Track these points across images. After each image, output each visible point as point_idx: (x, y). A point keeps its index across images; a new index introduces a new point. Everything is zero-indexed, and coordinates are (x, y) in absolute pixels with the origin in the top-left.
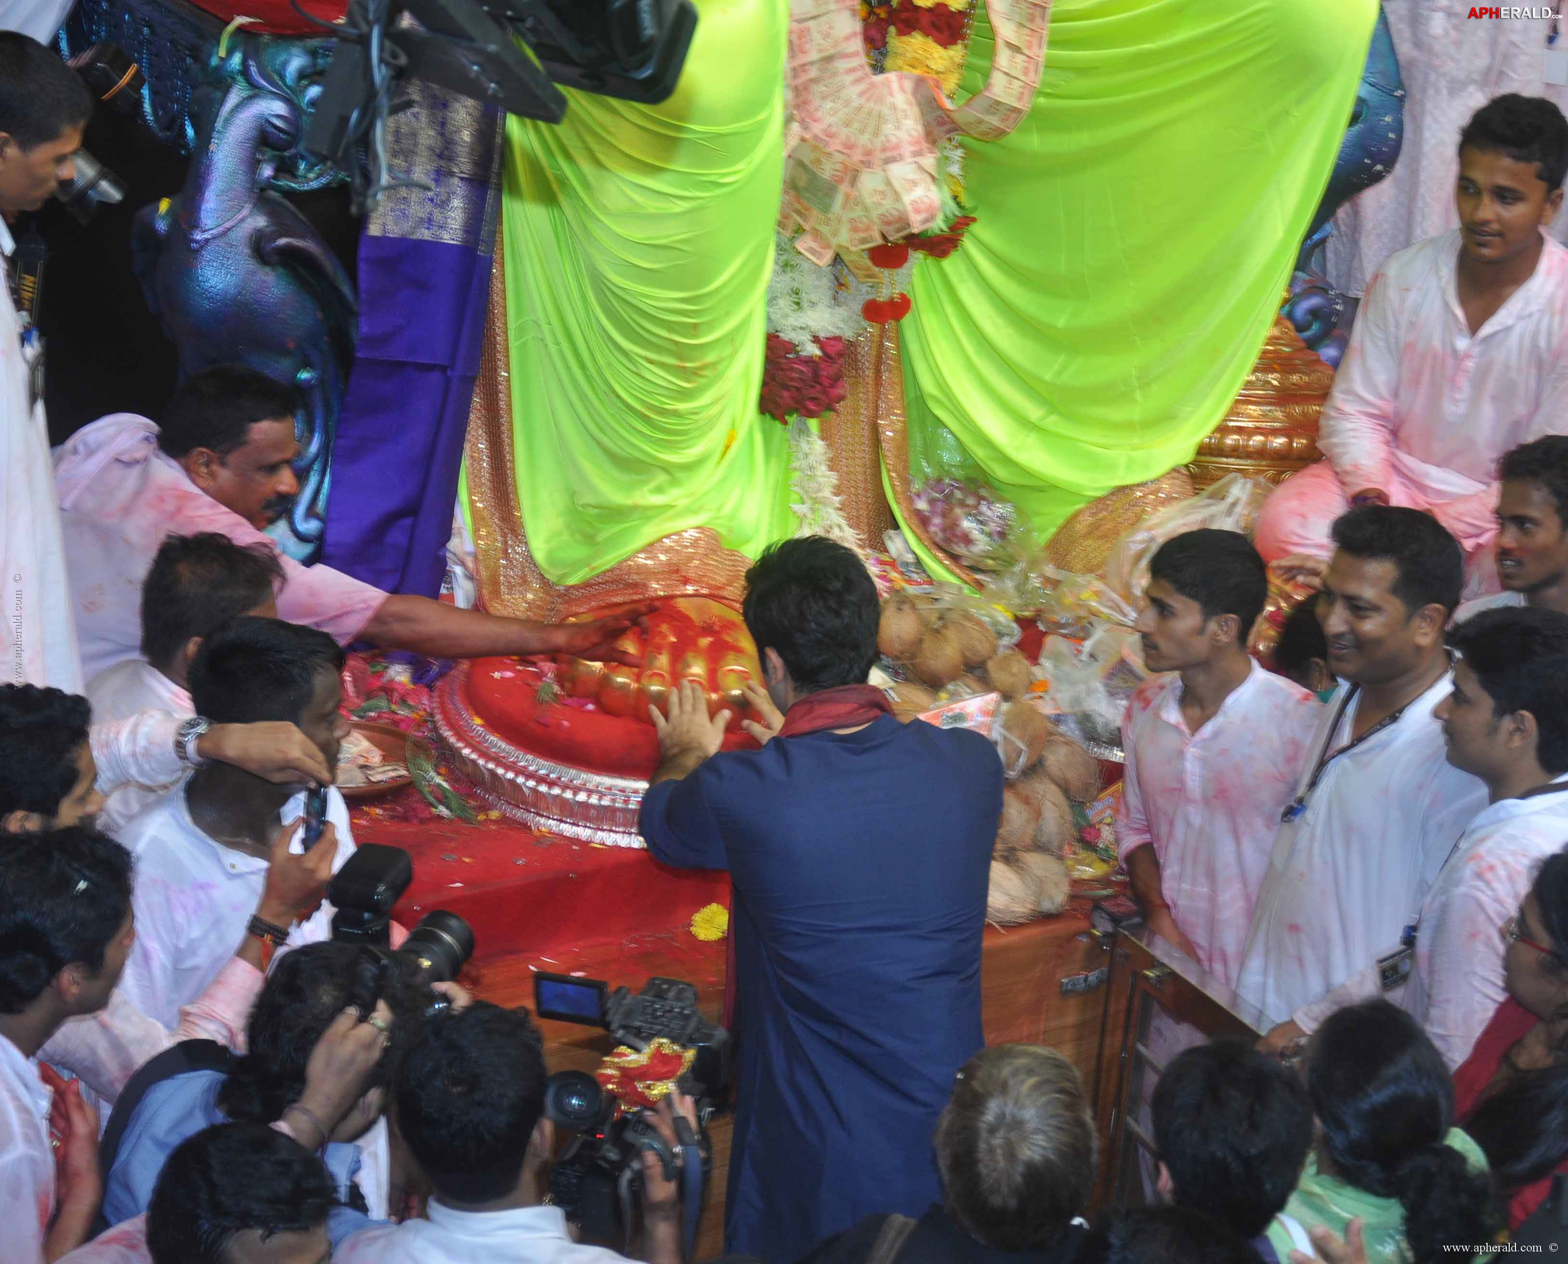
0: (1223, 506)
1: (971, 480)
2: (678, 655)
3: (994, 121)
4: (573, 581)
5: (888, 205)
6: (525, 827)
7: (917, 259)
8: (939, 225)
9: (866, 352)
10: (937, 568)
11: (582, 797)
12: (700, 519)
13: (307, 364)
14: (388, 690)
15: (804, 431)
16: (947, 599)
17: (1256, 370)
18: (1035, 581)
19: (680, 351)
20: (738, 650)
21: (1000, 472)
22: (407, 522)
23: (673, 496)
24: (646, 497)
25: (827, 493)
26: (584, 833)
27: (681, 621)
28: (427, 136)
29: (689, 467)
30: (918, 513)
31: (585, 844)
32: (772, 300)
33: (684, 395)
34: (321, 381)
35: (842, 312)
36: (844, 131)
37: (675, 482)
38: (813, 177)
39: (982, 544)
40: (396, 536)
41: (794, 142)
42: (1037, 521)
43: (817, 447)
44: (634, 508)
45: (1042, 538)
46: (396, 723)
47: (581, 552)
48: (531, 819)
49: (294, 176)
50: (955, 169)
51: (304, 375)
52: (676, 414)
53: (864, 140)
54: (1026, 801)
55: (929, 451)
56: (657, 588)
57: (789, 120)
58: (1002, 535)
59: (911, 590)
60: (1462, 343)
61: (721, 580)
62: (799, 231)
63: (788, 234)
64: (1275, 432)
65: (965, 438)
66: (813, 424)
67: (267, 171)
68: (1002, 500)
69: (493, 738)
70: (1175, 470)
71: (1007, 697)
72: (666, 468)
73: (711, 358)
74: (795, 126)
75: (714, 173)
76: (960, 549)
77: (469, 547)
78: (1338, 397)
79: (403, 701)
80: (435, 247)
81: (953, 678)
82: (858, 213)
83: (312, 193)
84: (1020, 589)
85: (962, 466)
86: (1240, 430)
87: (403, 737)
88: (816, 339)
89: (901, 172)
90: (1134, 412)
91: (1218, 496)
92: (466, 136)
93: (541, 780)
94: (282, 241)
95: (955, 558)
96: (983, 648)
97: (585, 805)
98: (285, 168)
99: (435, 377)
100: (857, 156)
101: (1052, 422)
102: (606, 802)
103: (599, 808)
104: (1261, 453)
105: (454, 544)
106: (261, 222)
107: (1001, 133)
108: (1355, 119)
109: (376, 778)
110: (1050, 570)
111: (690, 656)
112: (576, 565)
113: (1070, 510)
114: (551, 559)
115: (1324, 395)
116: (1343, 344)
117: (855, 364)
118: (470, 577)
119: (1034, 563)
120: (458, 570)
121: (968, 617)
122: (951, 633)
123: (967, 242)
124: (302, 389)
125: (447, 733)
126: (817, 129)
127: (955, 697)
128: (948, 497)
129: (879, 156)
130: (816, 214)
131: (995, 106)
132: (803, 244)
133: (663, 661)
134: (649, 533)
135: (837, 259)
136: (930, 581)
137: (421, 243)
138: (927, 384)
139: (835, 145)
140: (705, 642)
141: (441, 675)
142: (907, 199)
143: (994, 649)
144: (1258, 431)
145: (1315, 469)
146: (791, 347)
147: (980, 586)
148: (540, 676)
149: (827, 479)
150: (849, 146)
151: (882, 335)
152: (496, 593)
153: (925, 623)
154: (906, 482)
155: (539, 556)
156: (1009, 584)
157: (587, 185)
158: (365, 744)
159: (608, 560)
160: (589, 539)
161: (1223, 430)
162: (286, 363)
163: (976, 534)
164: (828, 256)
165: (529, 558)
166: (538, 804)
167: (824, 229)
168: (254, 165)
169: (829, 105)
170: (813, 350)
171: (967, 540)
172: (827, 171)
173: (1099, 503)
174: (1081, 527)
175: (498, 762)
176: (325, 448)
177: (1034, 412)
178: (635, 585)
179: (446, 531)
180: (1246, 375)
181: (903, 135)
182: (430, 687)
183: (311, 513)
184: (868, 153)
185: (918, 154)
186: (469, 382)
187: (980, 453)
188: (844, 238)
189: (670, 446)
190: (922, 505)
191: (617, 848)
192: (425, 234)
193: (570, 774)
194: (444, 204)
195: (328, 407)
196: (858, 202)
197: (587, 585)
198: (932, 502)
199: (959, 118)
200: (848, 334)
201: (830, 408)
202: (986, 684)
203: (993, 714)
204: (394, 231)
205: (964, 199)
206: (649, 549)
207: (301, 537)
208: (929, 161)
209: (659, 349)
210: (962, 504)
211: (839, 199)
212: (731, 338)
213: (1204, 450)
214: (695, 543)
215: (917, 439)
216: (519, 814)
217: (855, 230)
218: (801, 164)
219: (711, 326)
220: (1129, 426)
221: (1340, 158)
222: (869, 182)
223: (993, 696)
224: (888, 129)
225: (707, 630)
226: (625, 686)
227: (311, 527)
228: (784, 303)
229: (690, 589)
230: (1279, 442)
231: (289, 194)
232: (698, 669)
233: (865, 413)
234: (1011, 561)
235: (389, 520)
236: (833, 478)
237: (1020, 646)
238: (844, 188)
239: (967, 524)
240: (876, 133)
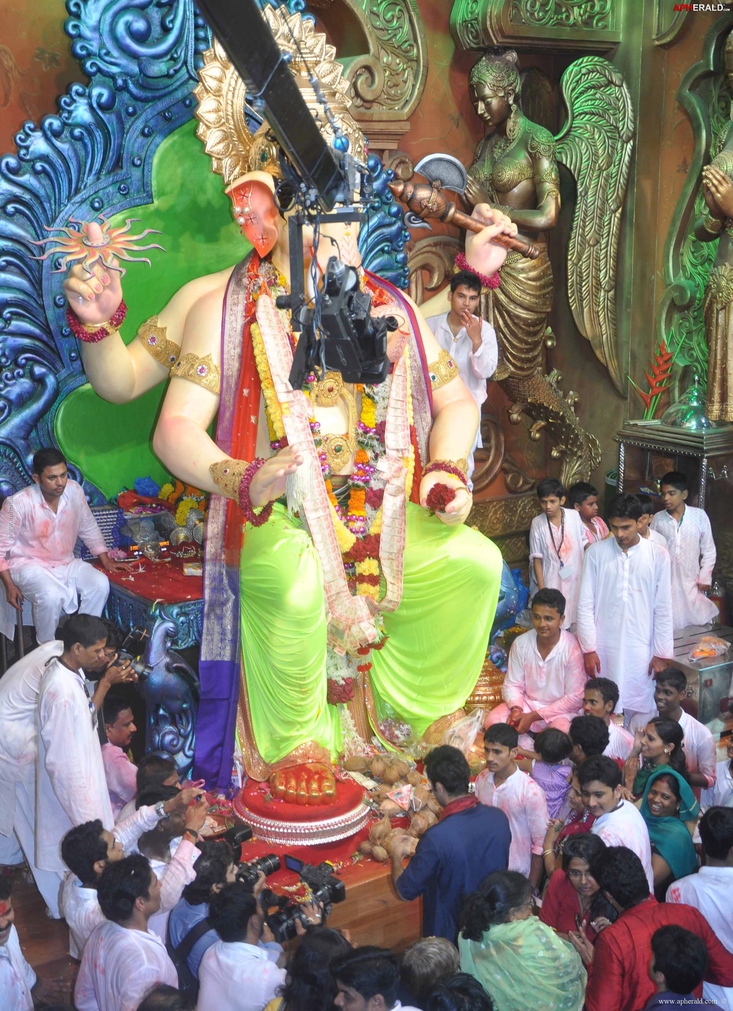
0: (476, 718)
1: (397, 718)
2: (308, 782)
3: (390, 606)
4: (273, 762)
5: (361, 635)
6: (265, 842)
7: (373, 651)
8: (377, 640)
9: (360, 681)
10: (389, 747)
11: (281, 830)
12: (312, 738)
13: (185, 702)
14: (218, 803)
15: (342, 708)
16: (393, 756)
17: (481, 676)
18: (420, 748)
19: (300, 686)
20: (327, 778)
21: (405, 715)
22: (220, 748)
23: (302, 732)
24: (294, 733)
25: (351, 727)
26: (283, 842)
27: (309, 771)
28: (217, 629)
29: (306, 722)
30: (381, 731)
31: (284, 846)
32: (328, 669)
33: (303, 699)
34: (190, 707)
35: (351, 670)
36: (345, 615)
37: (302, 727)
38: (337, 629)
39: (402, 738)
40: (217, 753)
41: (330, 619)
42: (419, 729)
43: (346, 713)
44: (291, 737)
45: (421, 734)
46: (222, 813)
47: (274, 753)
48: (266, 839)
49: (177, 645)
50: (381, 623)
51: (185, 706)
52: (301, 706)
53: (352, 616)
54: (423, 818)
55: (382, 711)
56: (300, 761)
57: (327, 614)
58: (408, 735)
59: (381, 755)
60: (541, 663)
61: (320, 757)
62: (334, 646)
63: (331, 648)
64: (490, 695)
65: (394, 706)
66: (345, 705)
67: (169, 644)
68: (407, 724)
69: (252, 814)
70: (460, 709)
71: (414, 785)
72: (300, 723)
73: (310, 687)
74: (330, 614)
75: (305, 630)
76: (395, 740)
77: (240, 755)
78: (506, 682)
79: (223, 805)
80: (222, 662)
81: (397, 781)
82: (352, 638)
83: (183, 650)
84: (415, 751)
85: (393, 714)
86: (479, 695)
87: (224, 817)
88: (343, 679)
89: (364, 625)
90: (445, 692)
91: (474, 715)
92: (229, 627)
93: (268, 826)
94: (175, 665)
95: (394, 744)
96: (405, 771)
97: (283, 833)
98: (174, 643)
99: (225, 702)
100: (350, 622)
101: (420, 698)
102: (290, 831)
103: (288, 833)
104: (486, 702)
105: (235, 754)
106: (168, 660)
107: (393, 610)
108: (501, 599)
109: (217, 831)
110: (424, 744)
111: (312, 782)
112: (274, 757)
113: (428, 725)
114: (266, 756)
115: (502, 682)
116: (507, 665)
117: (357, 687)
118: (241, 764)
119: (419, 743)
120: (237, 762)
121: (399, 761)
122: (395, 767)
123: (387, 644)
124: (184, 711)
125: (238, 814)
126: (337, 614)
127: (397, 787)
128: (390, 725)
129: (356, 621)
130: (339, 640)
131: (390, 601)
132: (336, 650)
133: (304, 784)
134: (296, 744)
135: (347, 653)
136: (387, 751)
137: (218, 661)
138: (380, 690)
139: (343, 619)
140: (316, 777)
141: (234, 796)
142: (367, 633)
143: (409, 771)
144: (484, 695)
145: (502, 705)
146: (336, 682)
147: (403, 751)
148: (266, 793)
149: (351, 722)
150: (347, 619)
151: (364, 675)
152: (250, 768)
153: (386, 765)
154: (376, 721)
155: (263, 755)
156: (412, 750)
157: (267, 638)
158: (212, 820)
159: (283, 754)
160: (278, 748)
161: (473, 695)
162: (179, 703)
163: (400, 735)
164: (344, 653)
165: (260, 756)
166: (268, 834)
167: (342, 645)
168: (165, 642)
169: (340, 607)
170: (343, 682)
171: (397, 737)
172: (341, 627)
173: (437, 722)
174: (432, 730)
175: (254, 822)
176: (193, 728)
177: (414, 695)
178: (293, 761)
179: (233, 750)
180: (478, 678)
181: (363, 614)
182: (231, 801)
183: (190, 748)
184: (353, 620)
185: (369, 619)
186: (236, 702)
187: (398, 710)
188: (348, 647)
189: (299, 716)
190: (382, 728)
191: (294, 846)
192: (219, 659)
193: (277, 823)
194: (224, 649)
195: (193, 715)
196: (352, 635)
197: (278, 762)
198: (385, 726)
199: (379, 607)
200: (353, 676)
201: (350, 700)
202: (407, 782)
203: (410, 791)
204: (209, 659)
205: (385, 632)
206: (296, 749)
207: (187, 757)
208: (372, 621)
209: (294, 686)
210: (395, 726)
211: (346, 635)
212: (316, 680)
213: (467, 703)
214: (311, 746)
215: (379, 708)
216: (262, 838)
217: (351, 644)
218: (333, 626)
219: (309, 677)
220: (444, 697)
221: (497, 612)
222: (354, 629)
223: (410, 786)
224: (359, 612)
225: (317, 773)
226: (303, 795)
227: (190, 753)
228: (332, 669)
229: (310, 761)
230: (492, 698)
231: (176, 651)
232: (315, 786)
233: (362, 701)
234: (412, 742)
235: (214, 749)
236: (353, 722)
237: (417, 769)
238: (347, 632)
239: (397, 732)
240: (355, 614)
